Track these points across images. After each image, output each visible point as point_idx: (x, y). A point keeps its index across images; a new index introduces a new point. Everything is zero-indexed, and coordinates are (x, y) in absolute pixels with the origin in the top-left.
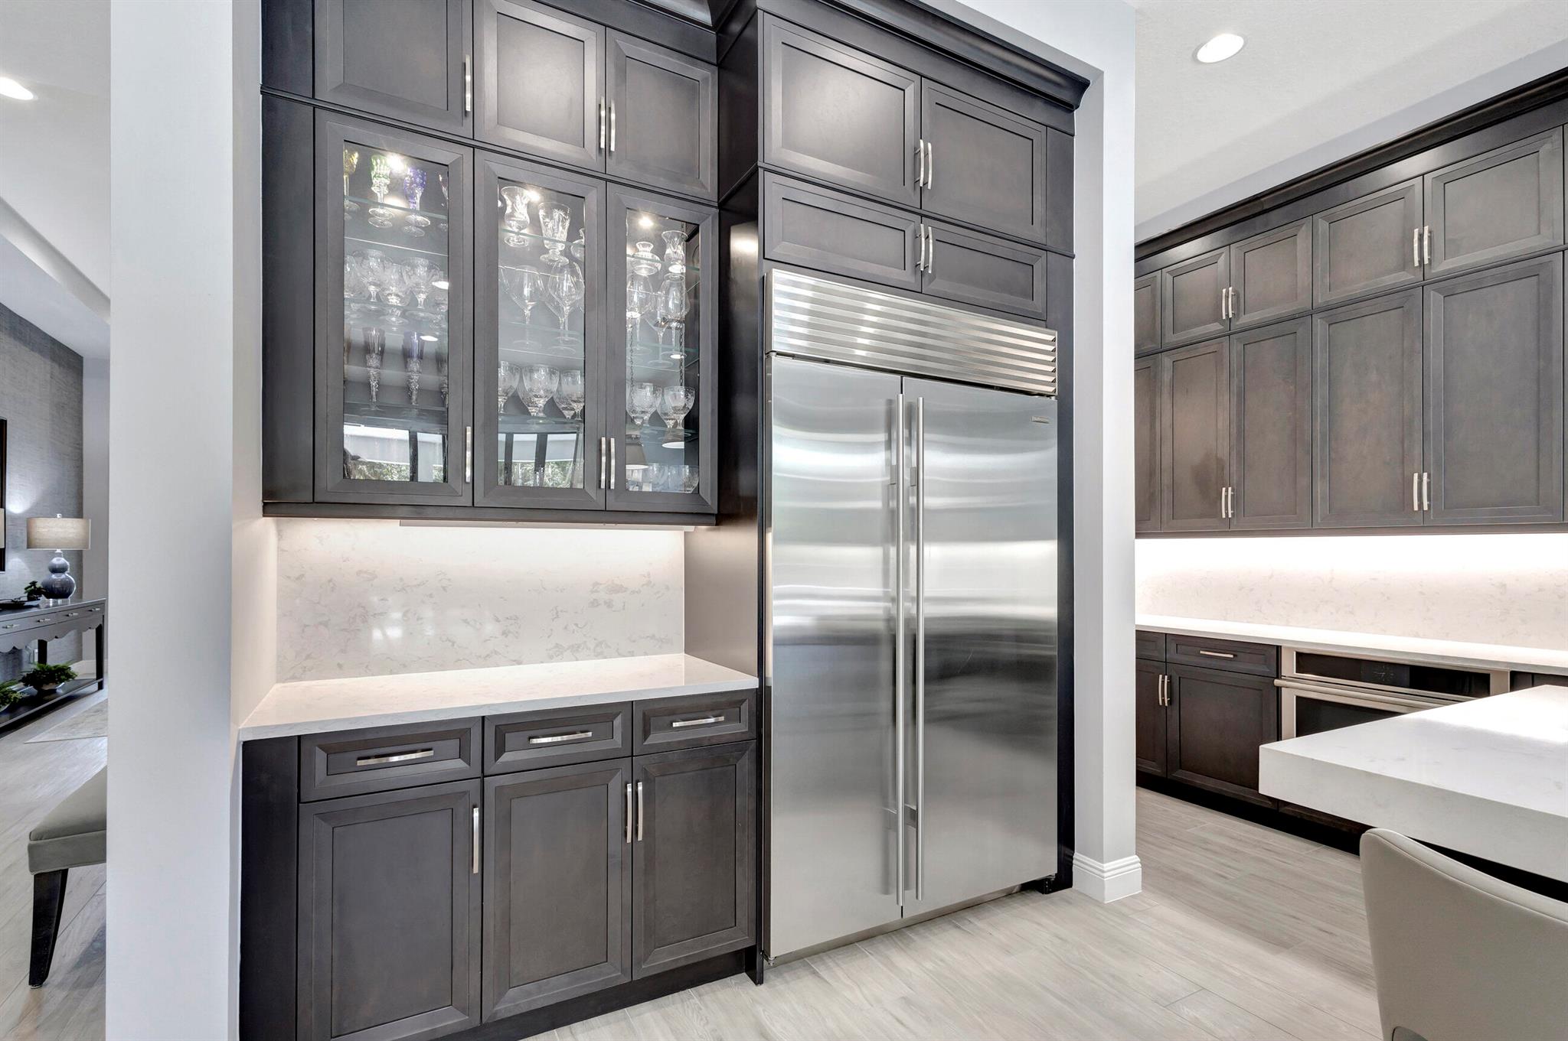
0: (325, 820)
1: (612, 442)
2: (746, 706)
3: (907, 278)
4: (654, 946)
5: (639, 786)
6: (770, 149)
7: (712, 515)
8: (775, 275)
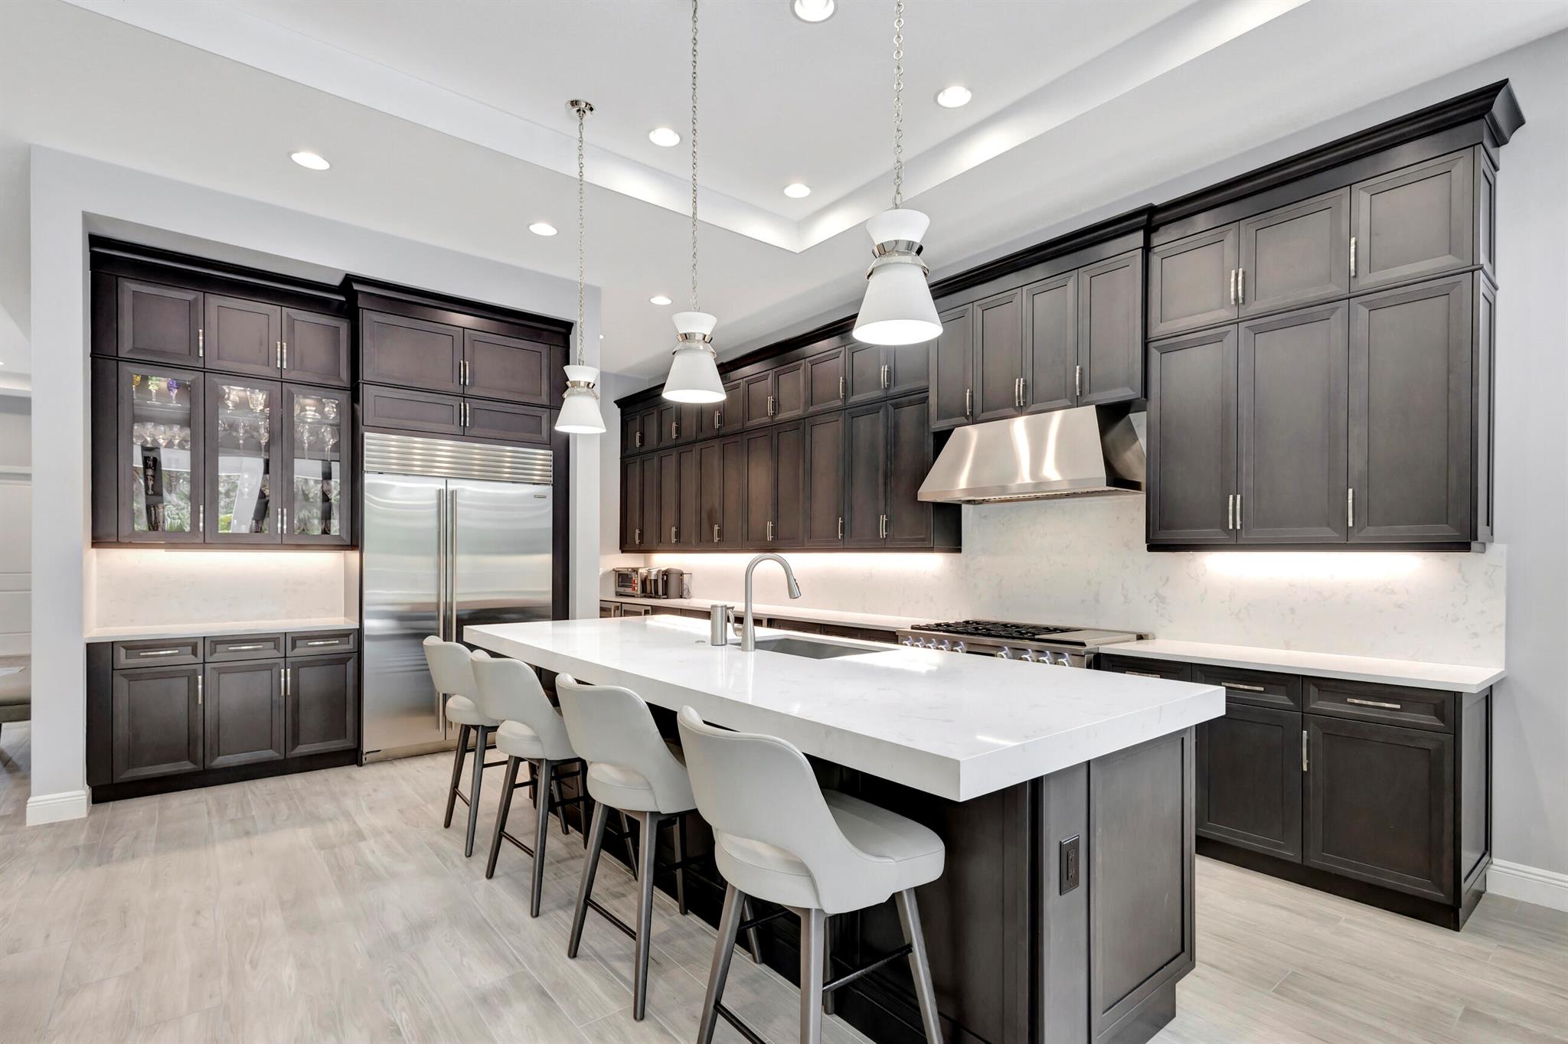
0: (126, 678)
1: (285, 510)
2: (351, 637)
3: (455, 429)
4: (298, 744)
5: (289, 670)
6: (367, 373)
7: (348, 546)
8: (366, 434)
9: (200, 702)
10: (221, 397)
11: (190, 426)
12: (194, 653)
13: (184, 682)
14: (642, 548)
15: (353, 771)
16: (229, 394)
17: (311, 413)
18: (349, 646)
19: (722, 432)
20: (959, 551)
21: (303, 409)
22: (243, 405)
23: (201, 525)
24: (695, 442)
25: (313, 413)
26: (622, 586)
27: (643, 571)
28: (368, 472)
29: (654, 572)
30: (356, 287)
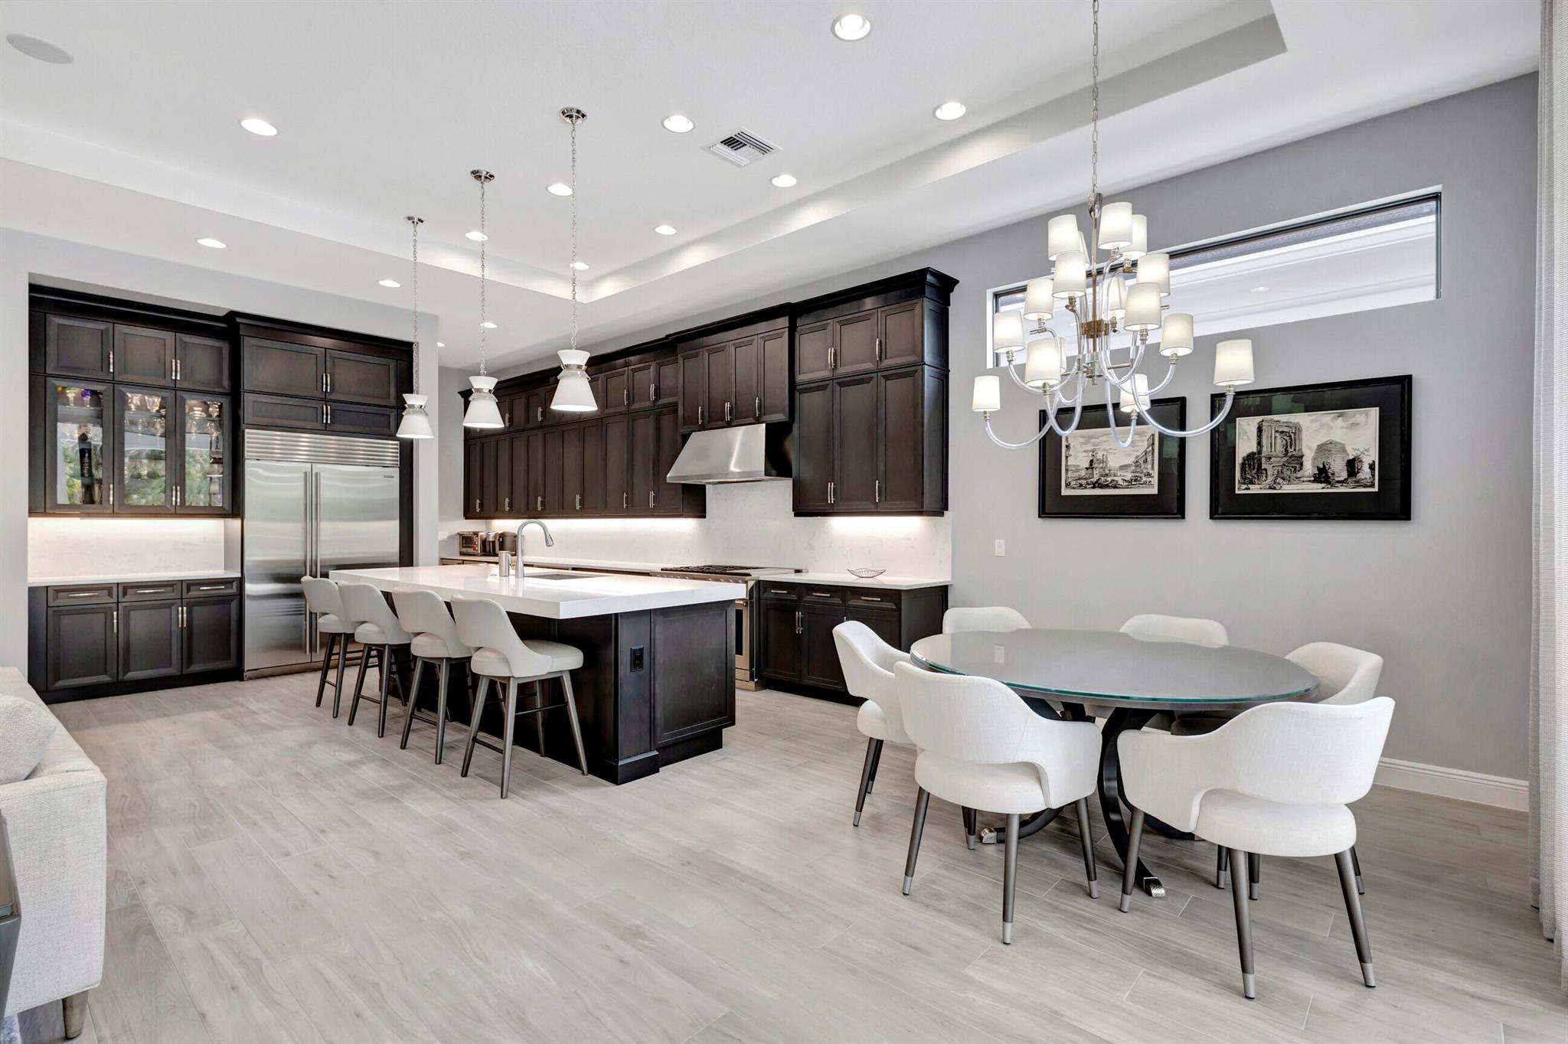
0: (57, 613)
1: (178, 488)
2: (235, 584)
3: (318, 426)
4: (192, 664)
5: (185, 608)
6: (247, 383)
7: (229, 515)
8: (247, 431)
9: (115, 631)
10: (124, 402)
11: (102, 427)
12: (110, 595)
13: (101, 617)
14: (482, 515)
15: (237, 683)
16: (132, 398)
17: (198, 413)
18: (234, 590)
19: (544, 424)
20: (704, 517)
21: (192, 410)
22: (143, 407)
23: (111, 499)
24: (523, 431)
25: (200, 413)
26: (465, 547)
27: (483, 534)
28: (248, 459)
29: (492, 534)
30: (239, 320)
